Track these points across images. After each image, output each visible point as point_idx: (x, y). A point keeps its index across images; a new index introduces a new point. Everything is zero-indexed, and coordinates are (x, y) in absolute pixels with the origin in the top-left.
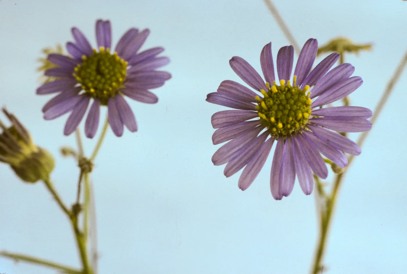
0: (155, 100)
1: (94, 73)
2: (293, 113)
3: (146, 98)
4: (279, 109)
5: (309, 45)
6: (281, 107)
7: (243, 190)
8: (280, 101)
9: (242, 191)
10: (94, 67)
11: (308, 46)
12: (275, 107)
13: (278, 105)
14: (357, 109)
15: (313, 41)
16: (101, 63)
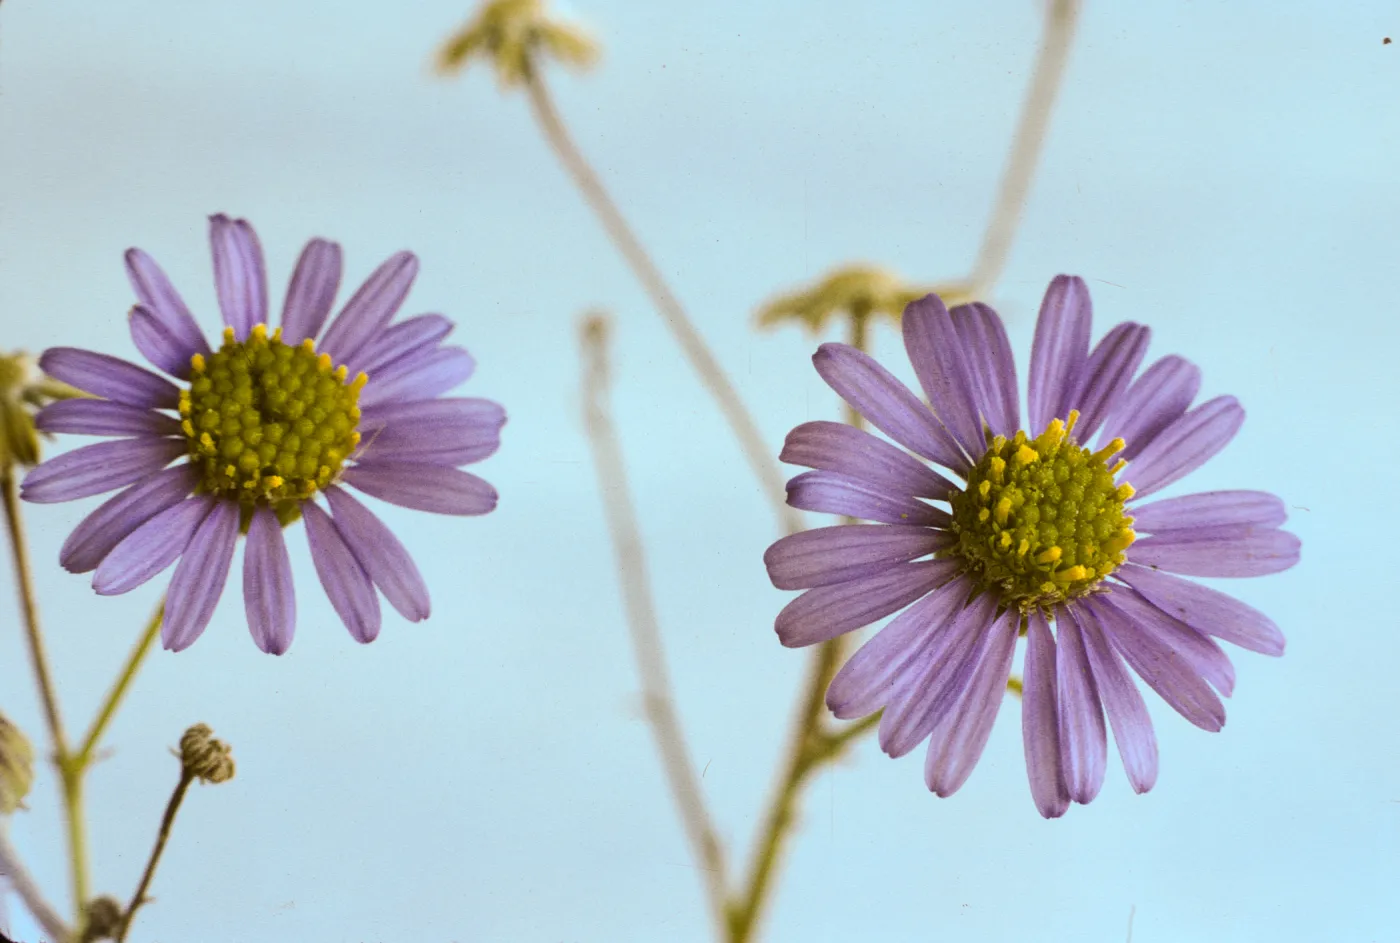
0: (487, 500)
1: (253, 417)
2: (1090, 530)
3: (451, 497)
4: (1043, 518)
5: (1062, 296)
6: (1051, 512)
7: (941, 794)
8: (1045, 490)
9: (938, 798)
10: (246, 394)
11: (1061, 301)
12: (1033, 513)
13: (1041, 503)
14: (1239, 500)
15: (1072, 283)
16: (270, 381)
